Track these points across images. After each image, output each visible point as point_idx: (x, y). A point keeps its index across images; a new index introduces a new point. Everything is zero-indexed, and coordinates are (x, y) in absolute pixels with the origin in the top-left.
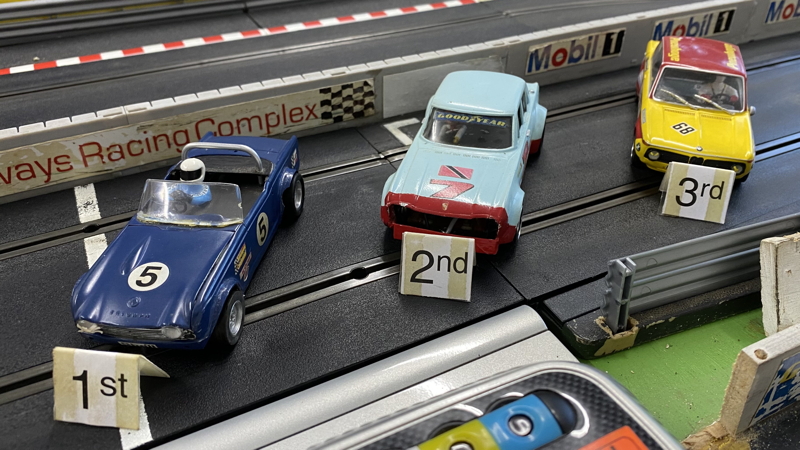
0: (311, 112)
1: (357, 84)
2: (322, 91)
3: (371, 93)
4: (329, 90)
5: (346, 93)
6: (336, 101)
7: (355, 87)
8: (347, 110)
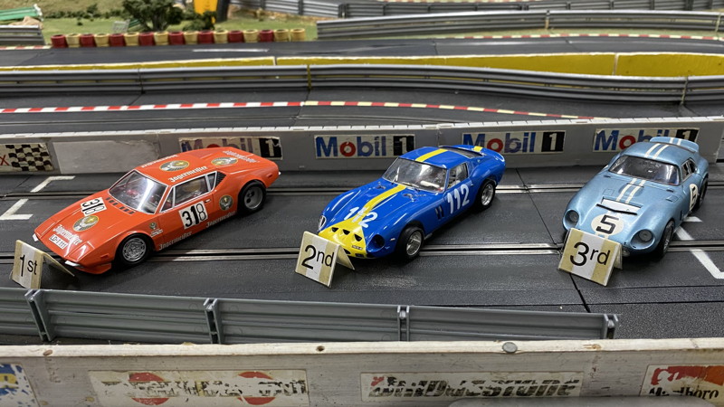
0: (3, 160)
1: (34, 145)
2: (7, 146)
3: (45, 154)
4: (12, 147)
5: (27, 150)
6: (20, 155)
7: (33, 147)
8: (31, 163)
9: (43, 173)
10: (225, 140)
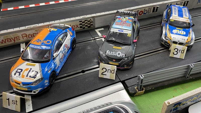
0: (77, 26)
5: (86, 22)
7: (88, 20)
8: (86, 26)
9: (89, 29)
10: (145, 9)
